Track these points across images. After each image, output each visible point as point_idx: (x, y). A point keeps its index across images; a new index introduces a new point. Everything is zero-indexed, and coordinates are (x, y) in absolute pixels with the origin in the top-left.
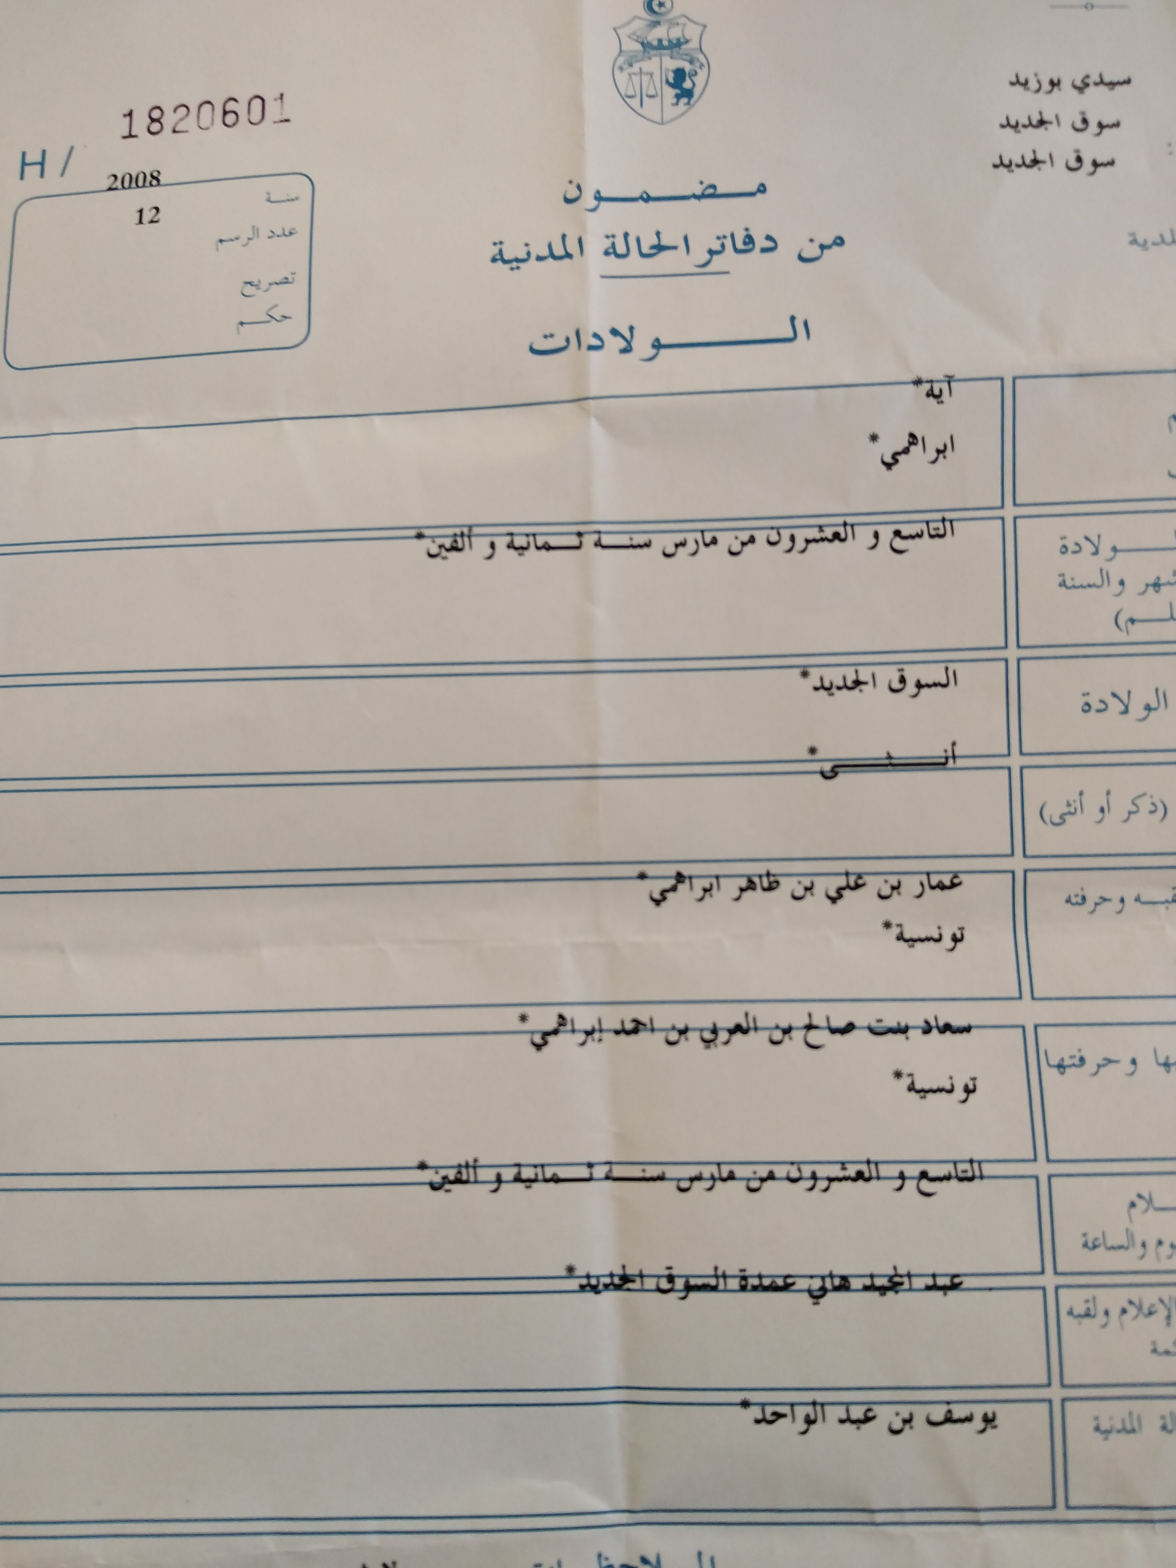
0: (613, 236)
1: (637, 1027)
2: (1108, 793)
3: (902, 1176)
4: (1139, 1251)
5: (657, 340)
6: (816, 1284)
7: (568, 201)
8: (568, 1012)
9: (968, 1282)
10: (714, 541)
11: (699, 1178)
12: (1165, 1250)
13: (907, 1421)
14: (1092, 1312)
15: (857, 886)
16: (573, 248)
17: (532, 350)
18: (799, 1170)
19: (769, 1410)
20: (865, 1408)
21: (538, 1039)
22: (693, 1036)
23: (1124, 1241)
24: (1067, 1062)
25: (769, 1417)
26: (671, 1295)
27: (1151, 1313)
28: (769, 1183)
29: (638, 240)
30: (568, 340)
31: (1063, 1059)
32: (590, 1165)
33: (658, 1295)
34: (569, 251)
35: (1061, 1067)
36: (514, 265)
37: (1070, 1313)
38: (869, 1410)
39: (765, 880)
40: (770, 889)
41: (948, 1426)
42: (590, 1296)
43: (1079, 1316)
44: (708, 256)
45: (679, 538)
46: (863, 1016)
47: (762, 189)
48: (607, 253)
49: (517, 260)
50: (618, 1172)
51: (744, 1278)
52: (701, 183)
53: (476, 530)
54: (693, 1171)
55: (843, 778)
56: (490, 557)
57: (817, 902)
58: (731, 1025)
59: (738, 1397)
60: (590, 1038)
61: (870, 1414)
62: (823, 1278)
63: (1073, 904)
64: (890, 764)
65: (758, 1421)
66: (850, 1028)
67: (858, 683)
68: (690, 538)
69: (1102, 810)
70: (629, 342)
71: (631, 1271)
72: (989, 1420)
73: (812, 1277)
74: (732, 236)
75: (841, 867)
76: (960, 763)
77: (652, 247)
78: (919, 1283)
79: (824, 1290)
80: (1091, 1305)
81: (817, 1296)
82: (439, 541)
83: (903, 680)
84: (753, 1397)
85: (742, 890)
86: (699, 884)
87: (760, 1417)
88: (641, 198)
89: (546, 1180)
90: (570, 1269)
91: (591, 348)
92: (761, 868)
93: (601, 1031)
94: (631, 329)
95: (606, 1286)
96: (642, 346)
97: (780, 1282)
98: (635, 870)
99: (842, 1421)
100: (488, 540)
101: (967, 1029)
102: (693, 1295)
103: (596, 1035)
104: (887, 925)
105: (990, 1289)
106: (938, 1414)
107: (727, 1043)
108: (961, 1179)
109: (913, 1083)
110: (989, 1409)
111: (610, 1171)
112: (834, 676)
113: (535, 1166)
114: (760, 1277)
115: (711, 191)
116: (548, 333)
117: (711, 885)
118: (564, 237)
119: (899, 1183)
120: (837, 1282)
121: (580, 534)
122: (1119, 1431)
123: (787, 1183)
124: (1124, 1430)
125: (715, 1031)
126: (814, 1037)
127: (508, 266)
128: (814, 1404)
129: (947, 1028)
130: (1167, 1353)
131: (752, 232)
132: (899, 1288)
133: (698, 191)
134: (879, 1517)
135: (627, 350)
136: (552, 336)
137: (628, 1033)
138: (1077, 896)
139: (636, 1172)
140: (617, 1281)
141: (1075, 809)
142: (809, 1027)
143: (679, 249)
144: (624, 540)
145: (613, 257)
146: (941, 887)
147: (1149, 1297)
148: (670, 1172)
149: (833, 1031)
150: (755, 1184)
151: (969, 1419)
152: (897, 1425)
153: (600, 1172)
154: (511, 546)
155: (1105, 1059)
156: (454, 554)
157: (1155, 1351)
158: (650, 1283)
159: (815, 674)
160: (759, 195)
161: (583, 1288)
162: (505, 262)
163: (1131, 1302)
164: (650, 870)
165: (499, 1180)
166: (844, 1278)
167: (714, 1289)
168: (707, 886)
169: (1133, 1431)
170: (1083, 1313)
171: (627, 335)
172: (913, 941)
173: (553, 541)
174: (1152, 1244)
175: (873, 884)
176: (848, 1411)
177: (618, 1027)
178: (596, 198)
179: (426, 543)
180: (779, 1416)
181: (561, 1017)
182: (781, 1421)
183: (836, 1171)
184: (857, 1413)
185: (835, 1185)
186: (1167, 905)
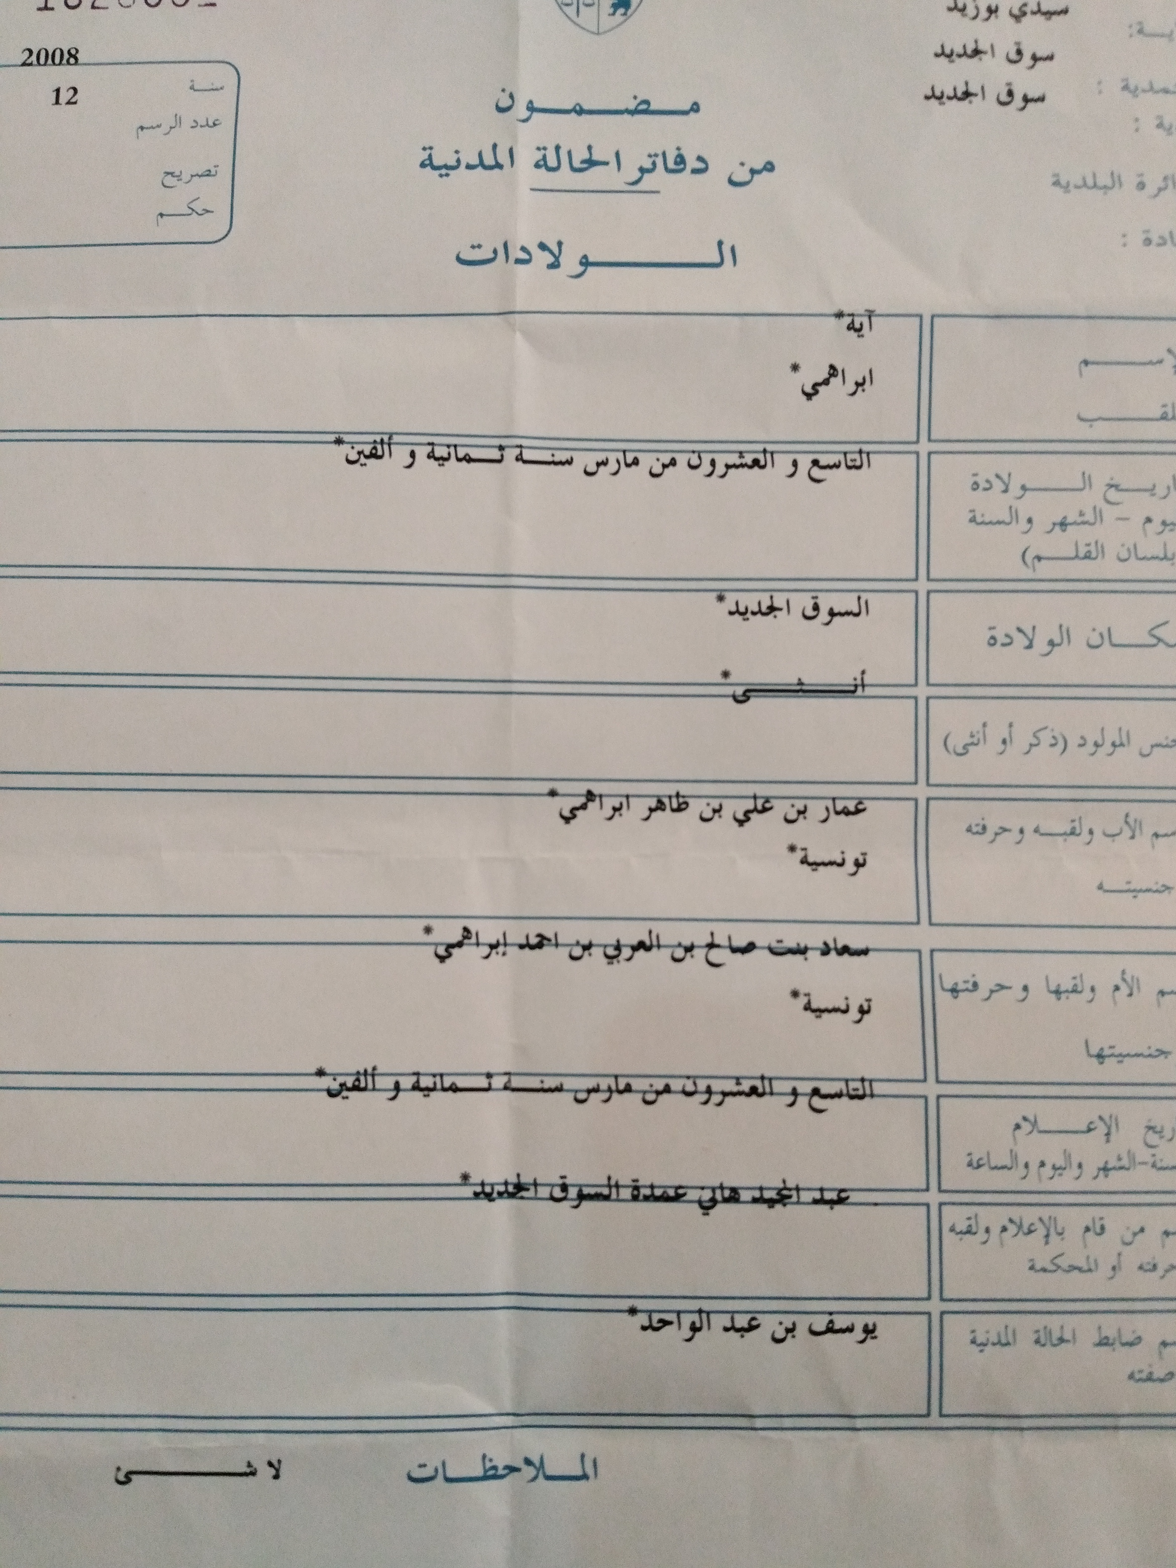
0: (545, 149)
1: (542, 942)
2: (1011, 725)
3: (795, 1093)
4: (1022, 1171)
5: (585, 257)
6: (707, 1195)
7: (500, 110)
8: (473, 926)
9: (854, 1197)
10: (636, 462)
11: (596, 1090)
12: (1047, 1171)
13: (790, 1331)
14: (974, 1230)
15: (765, 810)
16: (503, 158)
17: (459, 260)
18: (695, 1084)
19: (656, 1317)
20: (749, 1316)
21: (441, 951)
22: (597, 952)
23: (1007, 1162)
24: (961, 986)
25: (655, 1324)
26: (565, 1203)
27: (1030, 1232)
28: (665, 1096)
29: (569, 153)
30: (495, 252)
31: (956, 984)
32: (489, 1076)
33: (551, 1203)
34: (500, 161)
35: (954, 991)
36: (444, 171)
37: (952, 1229)
38: (753, 1319)
39: (674, 801)
40: (679, 810)
41: (829, 1336)
42: (483, 1203)
43: (961, 1233)
44: (639, 175)
45: (601, 457)
46: (764, 936)
47: (695, 108)
48: (537, 166)
49: (446, 167)
50: (516, 1082)
51: (636, 1188)
52: (635, 97)
53: (396, 439)
54: (591, 1083)
55: (755, 702)
56: (410, 466)
57: (724, 824)
58: (635, 942)
59: (626, 1304)
60: (494, 951)
61: (754, 1323)
62: (713, 1190)
63: (974, 833)
64: (801, 690)
65: (644, 1328)
66: (750, 947)
67: (772, 609)
68: (612, 457)
69: (1004, 742)
70: (557, 258)
71: (526, 1179)
72: (869, 1331)
73: (703, 1188)
74: (664, 154)
75: (750, 790)
76: (869, 691)
77: (583, 162)
78: (806, 1196)
79: (714, 1201)
80: (973, 1222)
81: (706, 1207)
82: (358, 448)
83: (816, 608)
84: (640, 1304)
85: (651, 810)
86: (609, 803)
87: (647, 1324)
88: (574, 110)
89: (444, 1090)
90: (465, 1177)
91: (518, 261)
92: (671, 789)
93: (505, 945)
94: (560, 244)
95: (500, 1194)
96: (570, 263)
97: (671, 1193)
98: (546, 787)
99: (726, 1329)
100: (409, 448)
101: (865, 952)
102: (585, 1204)
103: (501, 949)
104: (792, 849)
105: (876, 1204)
106: (820, 1324)
107: (629, 959)
108: (852, 1097)
109: (809, 1002)
110: (870, 1320)
111: (509, 1081)
112: (750, 601)
113: (434, 1076)
114: (652, 1187)
115: (643, 107)
116: (475, 244)
117: (621, 804)
118: (495, 146)
119: (791, 1099)
120: (727, 1193)
121: (501, 448)
122: (994, 1344)
123: (682, 1097)
124: (999, 1343)
125: (618, 948)
126: (715, 955)
127: (437, 172)
128: (700, 1312)
129: (845, 950)
130: (1044, 1270)
131: (683, 152)
132: (787, 1201)
133: (632, 107)
134: (759, 1423)
135: (554, 265)
136: (479, 246)
137: (532, 947)
138: (977, 825)
139: (534, 1083)
140: (511, 1189)
141: (979, 740)
142: (711, 946)
143: (610, 165)
144: (546, 456)
145: (543, 169)
146: (846, 812)
147: (1029, 1216)
148: (568, 1083)
149: (734, 950)
150: (650, 1097)
151: (850, 1330)
152: (780, 1334)
153: (498, 1082)
154: (432, 455)
155: (998, 985)
156: (372, 461)
157: (1032, 1268)
158: (544, 1192)
159: (731, 598)
160: (692, 114)
161: (476, 1195)
162: (435, 168)
163: (1011, 1221)
164: (560, 787)
165: (397, 1087)
166: (734, 1190)
167: (607, 1198)
168: (617, 805)
169: (1008, 1344)
170: (965, 1230)
171: (556, 250)
172: (816, 865)
173: (475, 453)
174: (1034, 1166)
175: (781, 808)
176: (732, 1319)
177: (523, 941)
178: (528, 109)
179: (345, 449)
180: (665, 1323)
181: (466, 929)
182: (667, 1328)
183: (730, 1086)
184: (742, 1321)
185: (729, 1099)
186: (1065, 837)
